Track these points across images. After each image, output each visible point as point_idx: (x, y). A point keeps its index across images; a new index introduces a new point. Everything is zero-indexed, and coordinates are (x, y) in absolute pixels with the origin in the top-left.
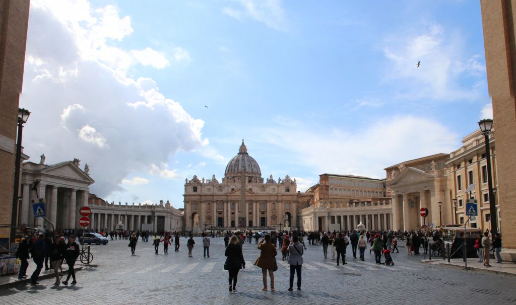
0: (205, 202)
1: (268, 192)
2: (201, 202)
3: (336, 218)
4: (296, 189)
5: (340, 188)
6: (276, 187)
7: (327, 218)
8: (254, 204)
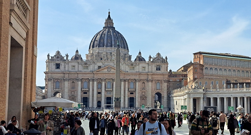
0: (69, 80)
1: (137, 71)
2: (64, 80)
3: (212, 100)
4: (167, 67)
5: (216, 67)
6: (146, 66)
7: (202, 100)
8: (123, 83)
